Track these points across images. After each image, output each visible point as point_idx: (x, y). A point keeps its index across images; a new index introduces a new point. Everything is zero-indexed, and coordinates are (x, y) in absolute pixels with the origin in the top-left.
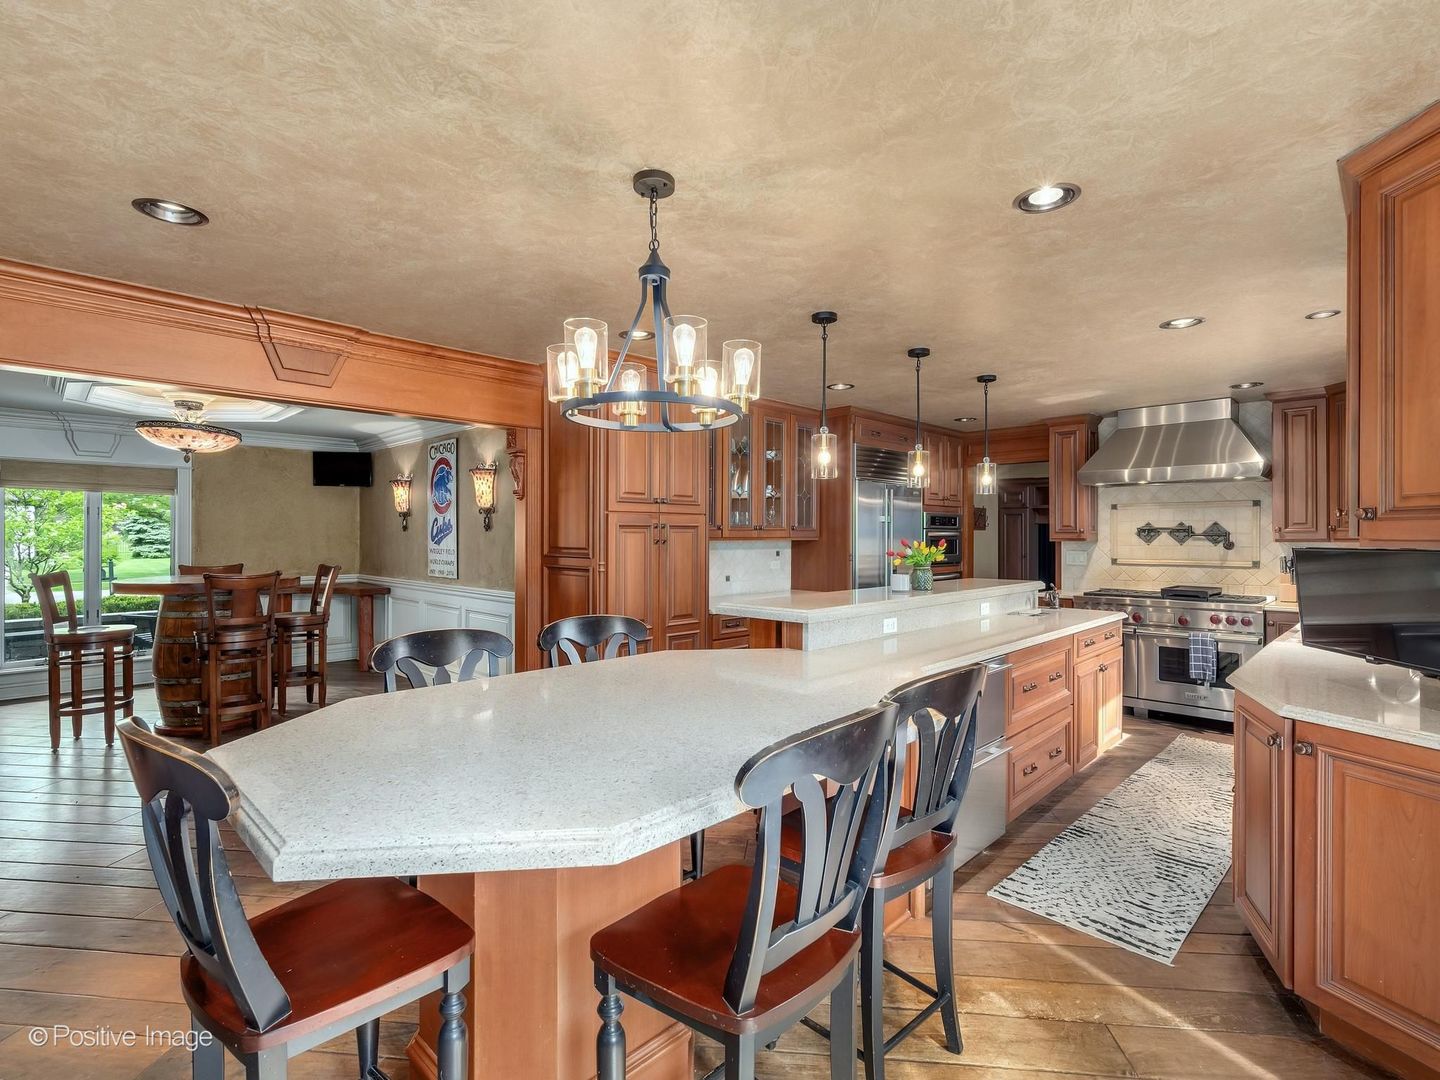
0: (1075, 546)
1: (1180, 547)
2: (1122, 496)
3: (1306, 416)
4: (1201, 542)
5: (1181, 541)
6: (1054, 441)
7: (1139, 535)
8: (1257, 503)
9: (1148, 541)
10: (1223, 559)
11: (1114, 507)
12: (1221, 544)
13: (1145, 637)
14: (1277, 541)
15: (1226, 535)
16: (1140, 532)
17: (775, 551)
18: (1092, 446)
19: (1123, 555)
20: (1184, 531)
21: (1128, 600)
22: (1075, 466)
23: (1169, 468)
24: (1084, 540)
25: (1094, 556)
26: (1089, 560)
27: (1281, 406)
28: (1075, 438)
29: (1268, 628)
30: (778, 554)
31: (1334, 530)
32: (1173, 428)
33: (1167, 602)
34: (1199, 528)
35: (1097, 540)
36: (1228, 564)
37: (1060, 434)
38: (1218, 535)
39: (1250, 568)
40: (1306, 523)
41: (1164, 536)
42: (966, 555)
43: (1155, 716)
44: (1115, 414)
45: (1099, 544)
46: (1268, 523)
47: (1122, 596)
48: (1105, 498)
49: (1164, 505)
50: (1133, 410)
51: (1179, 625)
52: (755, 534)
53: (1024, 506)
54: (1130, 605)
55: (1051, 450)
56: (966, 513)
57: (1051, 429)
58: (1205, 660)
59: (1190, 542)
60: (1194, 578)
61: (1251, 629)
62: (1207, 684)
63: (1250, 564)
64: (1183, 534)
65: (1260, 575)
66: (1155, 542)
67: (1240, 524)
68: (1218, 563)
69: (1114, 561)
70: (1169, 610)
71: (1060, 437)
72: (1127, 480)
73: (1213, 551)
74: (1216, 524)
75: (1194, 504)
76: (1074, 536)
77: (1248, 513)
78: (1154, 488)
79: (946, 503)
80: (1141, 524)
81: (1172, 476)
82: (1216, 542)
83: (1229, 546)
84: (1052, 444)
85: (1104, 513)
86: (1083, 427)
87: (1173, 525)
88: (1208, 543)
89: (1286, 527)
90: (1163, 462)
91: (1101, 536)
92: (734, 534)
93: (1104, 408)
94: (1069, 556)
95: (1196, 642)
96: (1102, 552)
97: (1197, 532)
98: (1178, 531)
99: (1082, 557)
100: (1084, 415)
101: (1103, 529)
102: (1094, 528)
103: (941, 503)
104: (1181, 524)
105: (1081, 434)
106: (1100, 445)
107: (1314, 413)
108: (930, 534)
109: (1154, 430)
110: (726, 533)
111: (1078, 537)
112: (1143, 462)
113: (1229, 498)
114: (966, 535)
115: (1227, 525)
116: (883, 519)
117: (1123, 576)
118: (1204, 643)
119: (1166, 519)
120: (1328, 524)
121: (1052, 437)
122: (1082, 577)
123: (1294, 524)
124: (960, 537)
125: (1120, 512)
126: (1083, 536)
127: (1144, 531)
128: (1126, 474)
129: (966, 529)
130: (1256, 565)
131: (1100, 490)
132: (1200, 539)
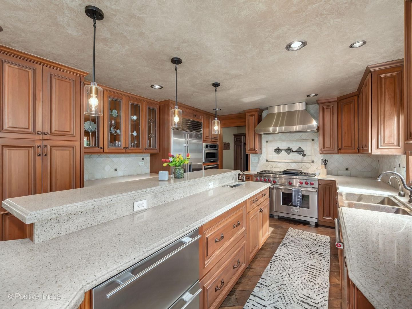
0: (255, 155)
1: (288, 156)
2: (270, 137)
3: (330, 108)
4: (295, 154)
5: (289, 154)
6: (247, 118)
7: (275, 152)
8: (313, 140)
9: (278, 154)
10: (302, 160)
11: (267, 142)
12: (301, 155)
13: (277, 189)
14: (321, 153)
15: (303, 151)
16: (276, 150)
17: (141, 158)
18: (260, 119)
19: (270, 158)
20: (290, 150)
21: (271, 175)
22: (254, 127)
23: (283, 127)
24: (257, 153)
25: (261, 159)
26: (259, 160)
27: (322, 105)
28: (254, 117)
29: (319, 186)
30: (143, 159)
31: (340, 150)
32: (284, 113)
33: (283, 176)
34: (295, 149)
35: (262, 153)
36: (304, 161)
37: (250, 115)
38: (300, 151)
39: (311, 163)
40: (331, 147)
41: (283, 152)
42: (220, 158)
43: (281, 219)
44: (267, 109)
45: (262, 154)
46: (317, 147)
47: (270, 174)
48: (264, 138)
49: (283, 141)
50: (273, 106)
51: (289, 185)
52: (124, 151)
53: (241, 142)
54: (272, 177)
55: (247, 122)
56: (220, 144)
57: (246, 114)
58: (298, 198)
59: (291, 154)
60: (293, 167)
61: (313, 186)
62: (298, 207)
63: (311, 162)
64: (289, 151)
65: (314, 166)
66: (280, 154)
67: (307, 147)
68: (300, 161)
69: (267, 161)
70: (283, 179)
71: (249, 117)
72: (271, 131)
73: (299, 157)
74: (300, 147)
75: (293, 140)
76: (254, 152)
77: (310, 143)
78: (280, 135)
79: (212, 140)
80: (276, 148)
81: (284, 130)
82: (300, 154)
83: (304, 155)
84: (247, 119)
85: (264, 144)
86: (257, 113)
87: (286, 148)
88: (298, 154)
89: (324, 149)
90: (281, 125)
91: (263, 152)
92: (110, 151)
93: (263, 106)
94: (253, 158)
95: (295, 191)
96: (263, 157)
97: (294, 150)
98: (288, 150)
99: (257, 159)
100: (257, 109)
101: (264, 150)
102: (261, 149)
103: (211, 140)
104: (289, 148)
105: (256, 115)
106: (263, 119)
107: (333, 107)
108: (206, 151)
109: (279, 114)
110: (106, 150)
111: (255, 152)
112: (276, 125)
113: (304, 139)
114: (220, 152)
115: (303, 148)
116: (185, 145)
117: (270, 166)
118: (298, 191)
119: (284, 146)
120: (338, 148)
121: (247, 116)
122: (257, 166)
123: (327, 147)
124: (218, 152)
125: (269, 144)
126: (257, 152)
127: (277, 150)
128: (271, 129)
129: (220, 150)
130: (313, 162)
131: (263, 136)
132: (295, 153)
